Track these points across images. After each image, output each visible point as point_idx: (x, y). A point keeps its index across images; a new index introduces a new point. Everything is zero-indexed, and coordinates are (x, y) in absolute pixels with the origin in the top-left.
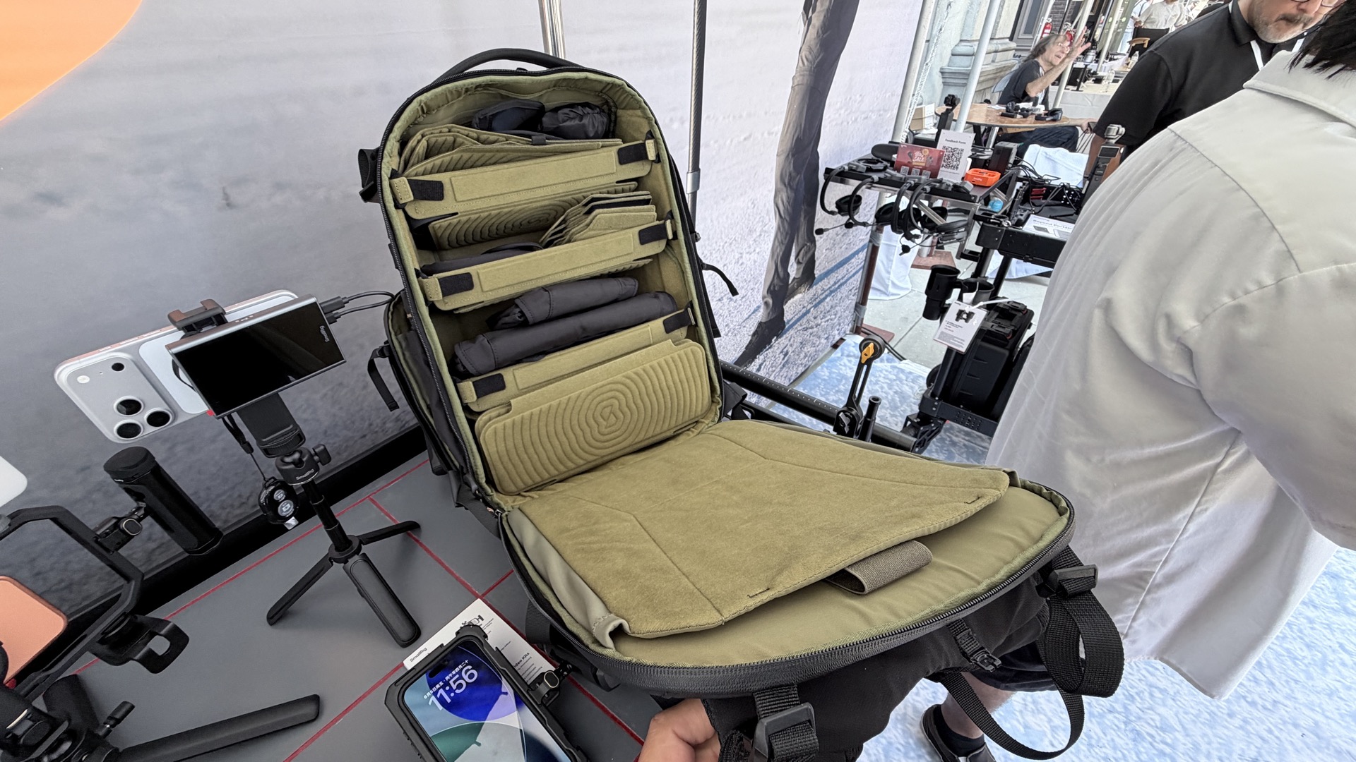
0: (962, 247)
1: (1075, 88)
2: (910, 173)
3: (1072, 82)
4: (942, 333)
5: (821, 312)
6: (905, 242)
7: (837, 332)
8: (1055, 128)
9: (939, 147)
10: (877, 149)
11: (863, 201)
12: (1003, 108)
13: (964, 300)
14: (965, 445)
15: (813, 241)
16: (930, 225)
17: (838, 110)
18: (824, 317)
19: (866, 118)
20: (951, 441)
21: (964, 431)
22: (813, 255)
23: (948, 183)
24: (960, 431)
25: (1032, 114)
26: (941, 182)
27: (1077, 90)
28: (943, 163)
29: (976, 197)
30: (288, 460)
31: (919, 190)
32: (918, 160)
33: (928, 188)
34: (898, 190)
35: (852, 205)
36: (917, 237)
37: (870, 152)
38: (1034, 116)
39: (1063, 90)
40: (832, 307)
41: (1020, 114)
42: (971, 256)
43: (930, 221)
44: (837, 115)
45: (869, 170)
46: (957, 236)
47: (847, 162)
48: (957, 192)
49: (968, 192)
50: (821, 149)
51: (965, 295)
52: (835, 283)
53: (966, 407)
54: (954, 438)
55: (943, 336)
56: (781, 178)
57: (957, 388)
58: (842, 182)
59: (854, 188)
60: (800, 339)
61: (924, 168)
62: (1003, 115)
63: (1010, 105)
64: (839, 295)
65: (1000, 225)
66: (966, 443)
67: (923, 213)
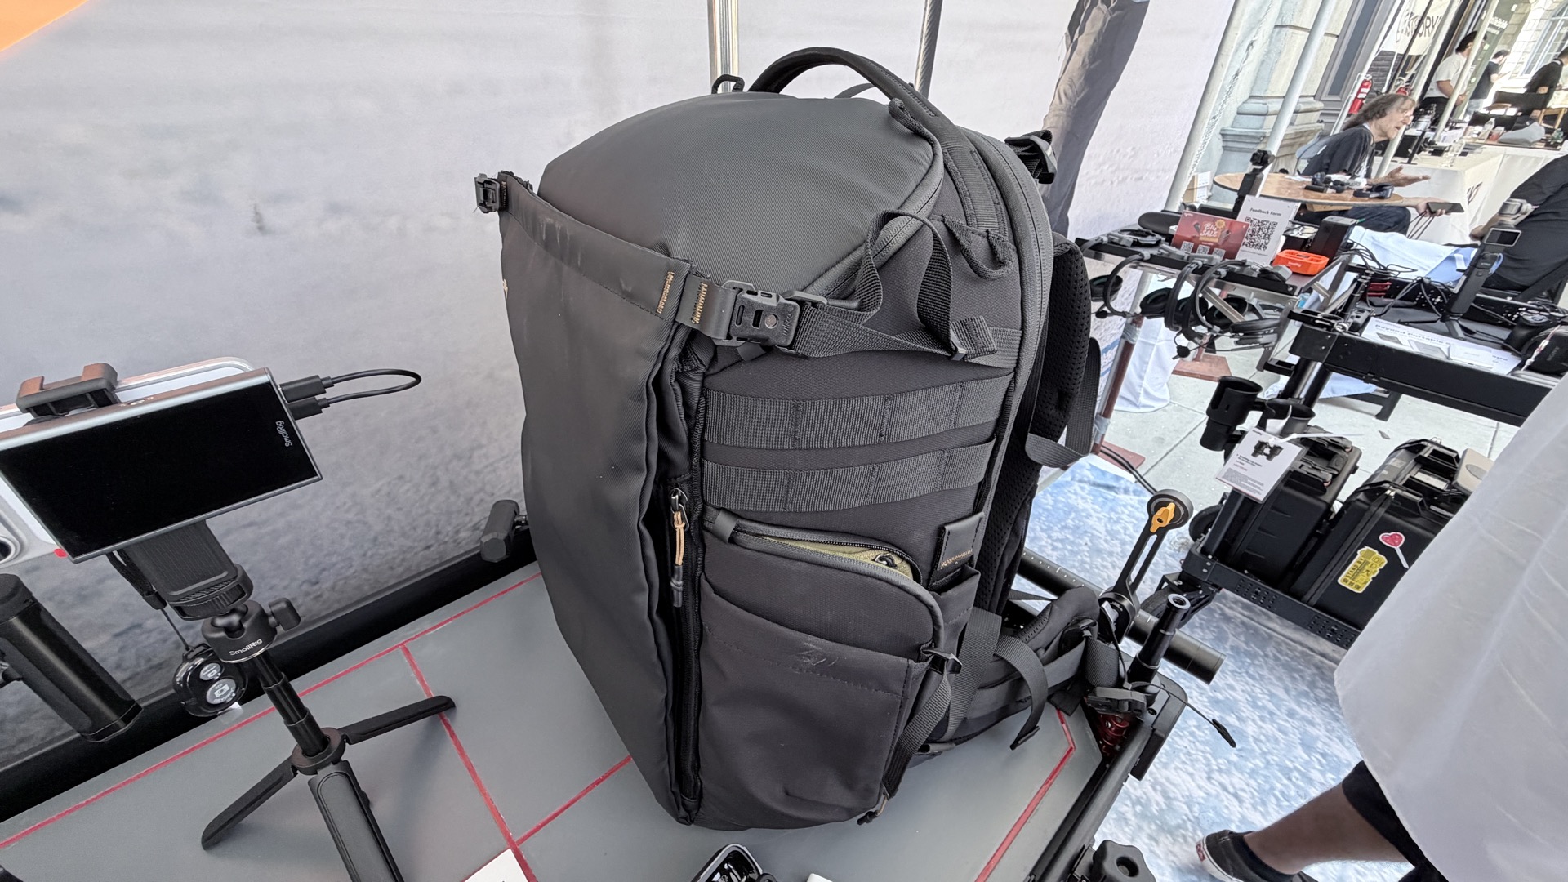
0: (1267, 354)
1: (1406, 160)
2: (1194, 250)
3: (1402, 152)
4: (1230, 470)
6: (1183, 341)
8: (1381, 206)
9: (1241, 218)
10: (1147, 218)
11: (1123, 285)
12: (1309, 180)
13: (1267, 429)
14: (1243, 623)
16: (1221, 321)
17: (1100, 165)
19: (1140, 179)
20: (1223, 614)
21: (1242, 603)
23: (1254, 267)
24: (1236, 602)
25: (1348, 189)
26: (1243, 264)
27: (1409, 162)
28: (1245, 240)
29: (1294, 288)
30: (220, 622)
31: (1209, 273)
32: (1208, 233)
33: (1223, 272)
34: (1179, 272)
35: (1110, 289)
36: (1201, 336)
37: (1137, 222)
38: (1352, 192)
39: (1389, 162)
41: (1332, 187)
42: (1281, 368)
43: (1221, 316)
44: (1098, 172)
45: (1136, 244)
46: (1263, 339)
47: (1106, 232)
48: (1267, 280)
49: (1284, 280)
50: (1073, 214)
51: (1271, 422)
53: (1252, 573)
54: (1227, 610)
55: (1229, 475)
57: (1241, 546)
58: (1097, 257)
59: (1115, 266)
61: (1217, 246)
62: (1307, 188)
63: (1318, 176)
65: (1330, 328)
66: (1245, 619)
67: (1210, 305)
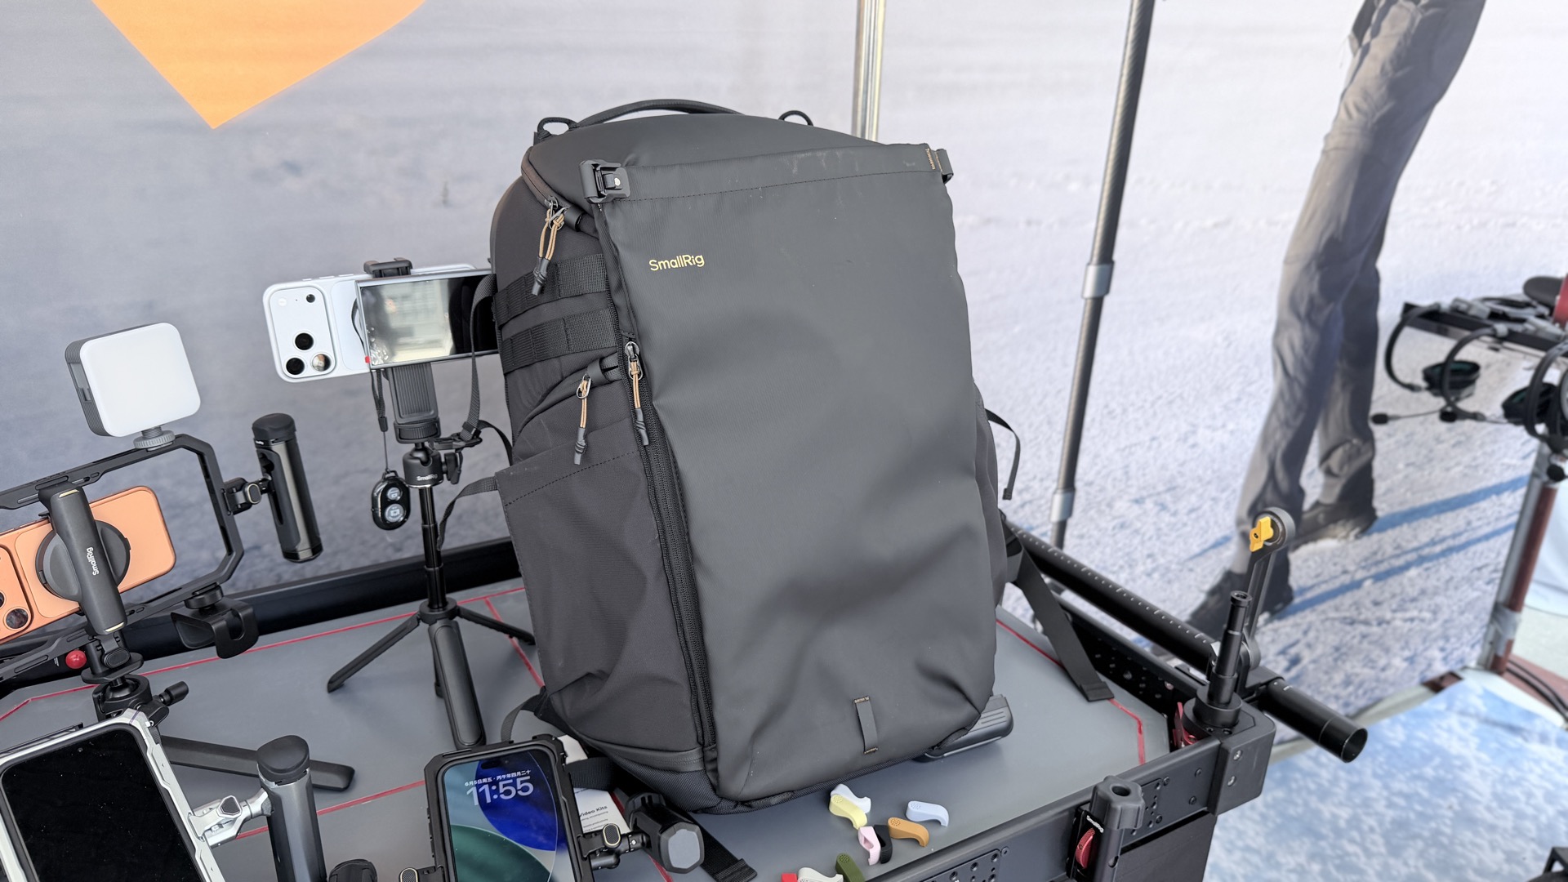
5: (1394, 596)
7: (1438, 655)
15: (1369, 439)
18: (1401, 608)
22: (1367, 469)
35: (1458, 381)
37: (1520, 287)
40: (1423, 592)
45: (1498, 316)
50: (1386, 263)
52: (1433, 543)
56: (1291, 303)
58: (1442, 331)
60: (1333, 640)
64: (1445, 573)
